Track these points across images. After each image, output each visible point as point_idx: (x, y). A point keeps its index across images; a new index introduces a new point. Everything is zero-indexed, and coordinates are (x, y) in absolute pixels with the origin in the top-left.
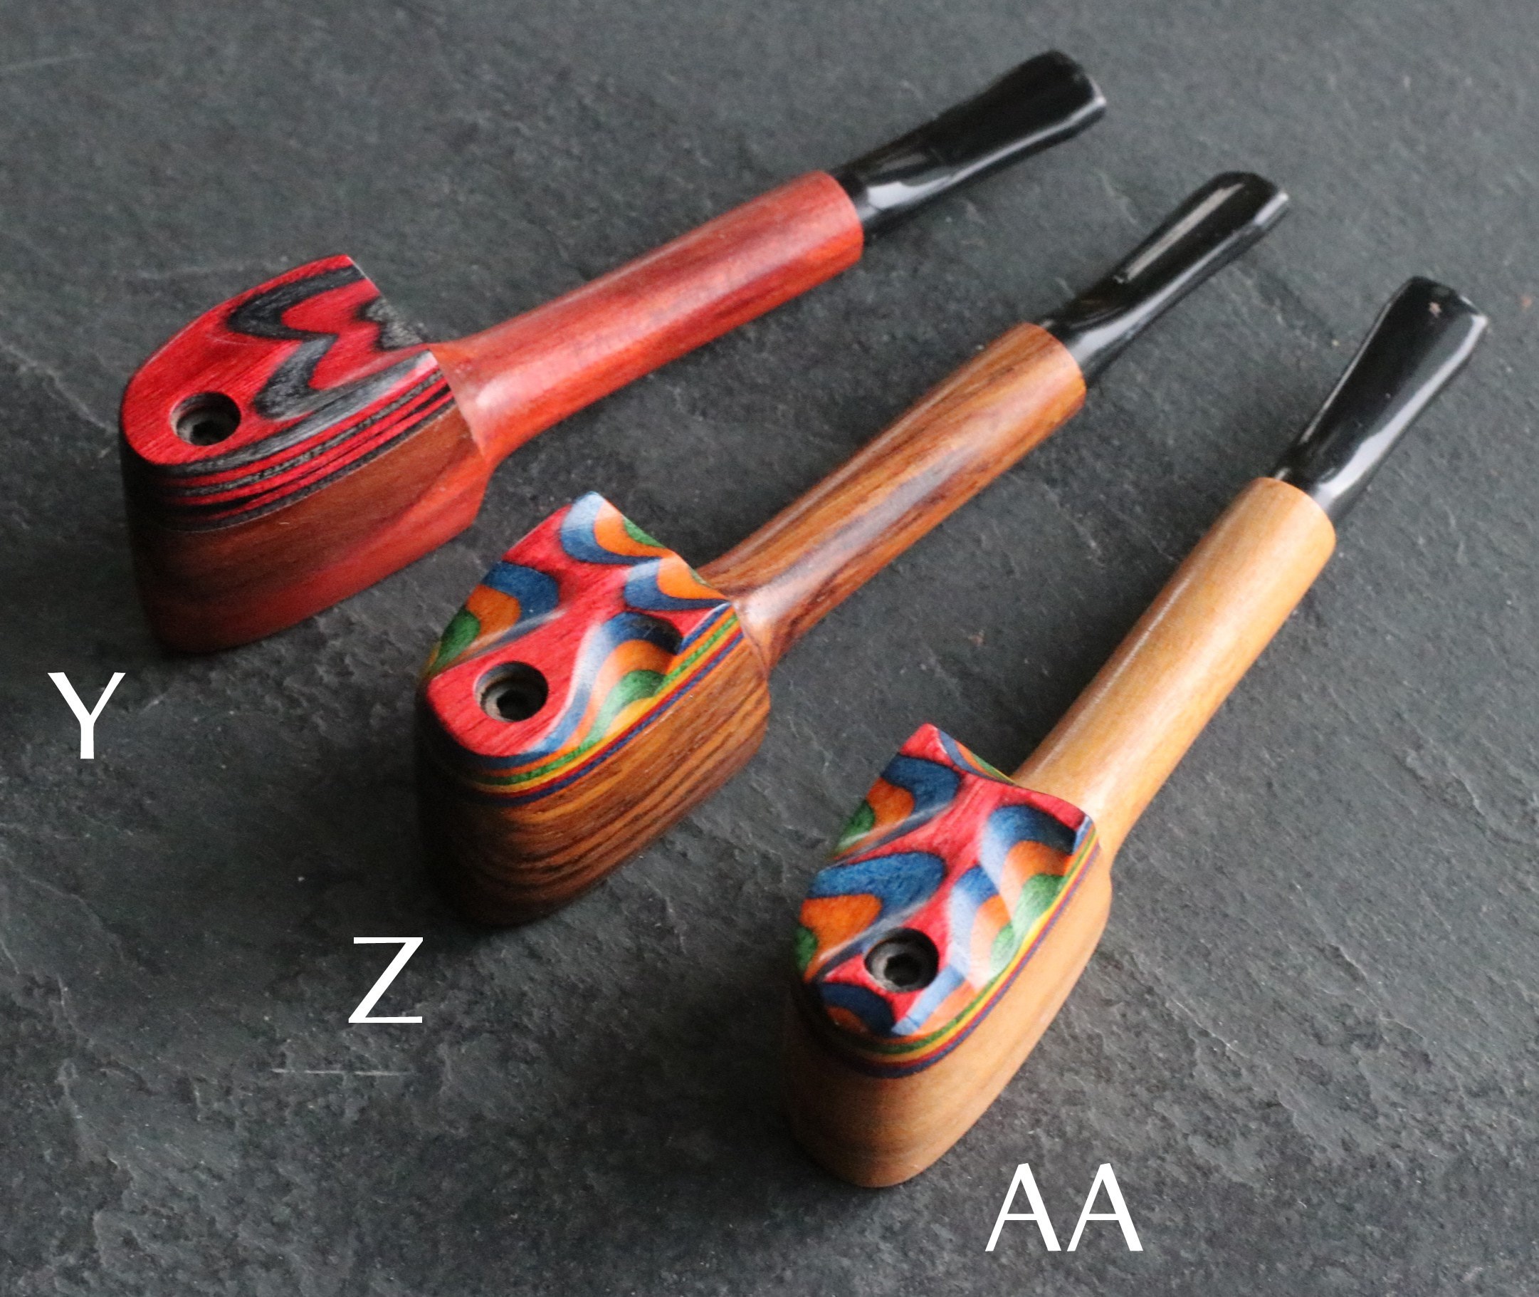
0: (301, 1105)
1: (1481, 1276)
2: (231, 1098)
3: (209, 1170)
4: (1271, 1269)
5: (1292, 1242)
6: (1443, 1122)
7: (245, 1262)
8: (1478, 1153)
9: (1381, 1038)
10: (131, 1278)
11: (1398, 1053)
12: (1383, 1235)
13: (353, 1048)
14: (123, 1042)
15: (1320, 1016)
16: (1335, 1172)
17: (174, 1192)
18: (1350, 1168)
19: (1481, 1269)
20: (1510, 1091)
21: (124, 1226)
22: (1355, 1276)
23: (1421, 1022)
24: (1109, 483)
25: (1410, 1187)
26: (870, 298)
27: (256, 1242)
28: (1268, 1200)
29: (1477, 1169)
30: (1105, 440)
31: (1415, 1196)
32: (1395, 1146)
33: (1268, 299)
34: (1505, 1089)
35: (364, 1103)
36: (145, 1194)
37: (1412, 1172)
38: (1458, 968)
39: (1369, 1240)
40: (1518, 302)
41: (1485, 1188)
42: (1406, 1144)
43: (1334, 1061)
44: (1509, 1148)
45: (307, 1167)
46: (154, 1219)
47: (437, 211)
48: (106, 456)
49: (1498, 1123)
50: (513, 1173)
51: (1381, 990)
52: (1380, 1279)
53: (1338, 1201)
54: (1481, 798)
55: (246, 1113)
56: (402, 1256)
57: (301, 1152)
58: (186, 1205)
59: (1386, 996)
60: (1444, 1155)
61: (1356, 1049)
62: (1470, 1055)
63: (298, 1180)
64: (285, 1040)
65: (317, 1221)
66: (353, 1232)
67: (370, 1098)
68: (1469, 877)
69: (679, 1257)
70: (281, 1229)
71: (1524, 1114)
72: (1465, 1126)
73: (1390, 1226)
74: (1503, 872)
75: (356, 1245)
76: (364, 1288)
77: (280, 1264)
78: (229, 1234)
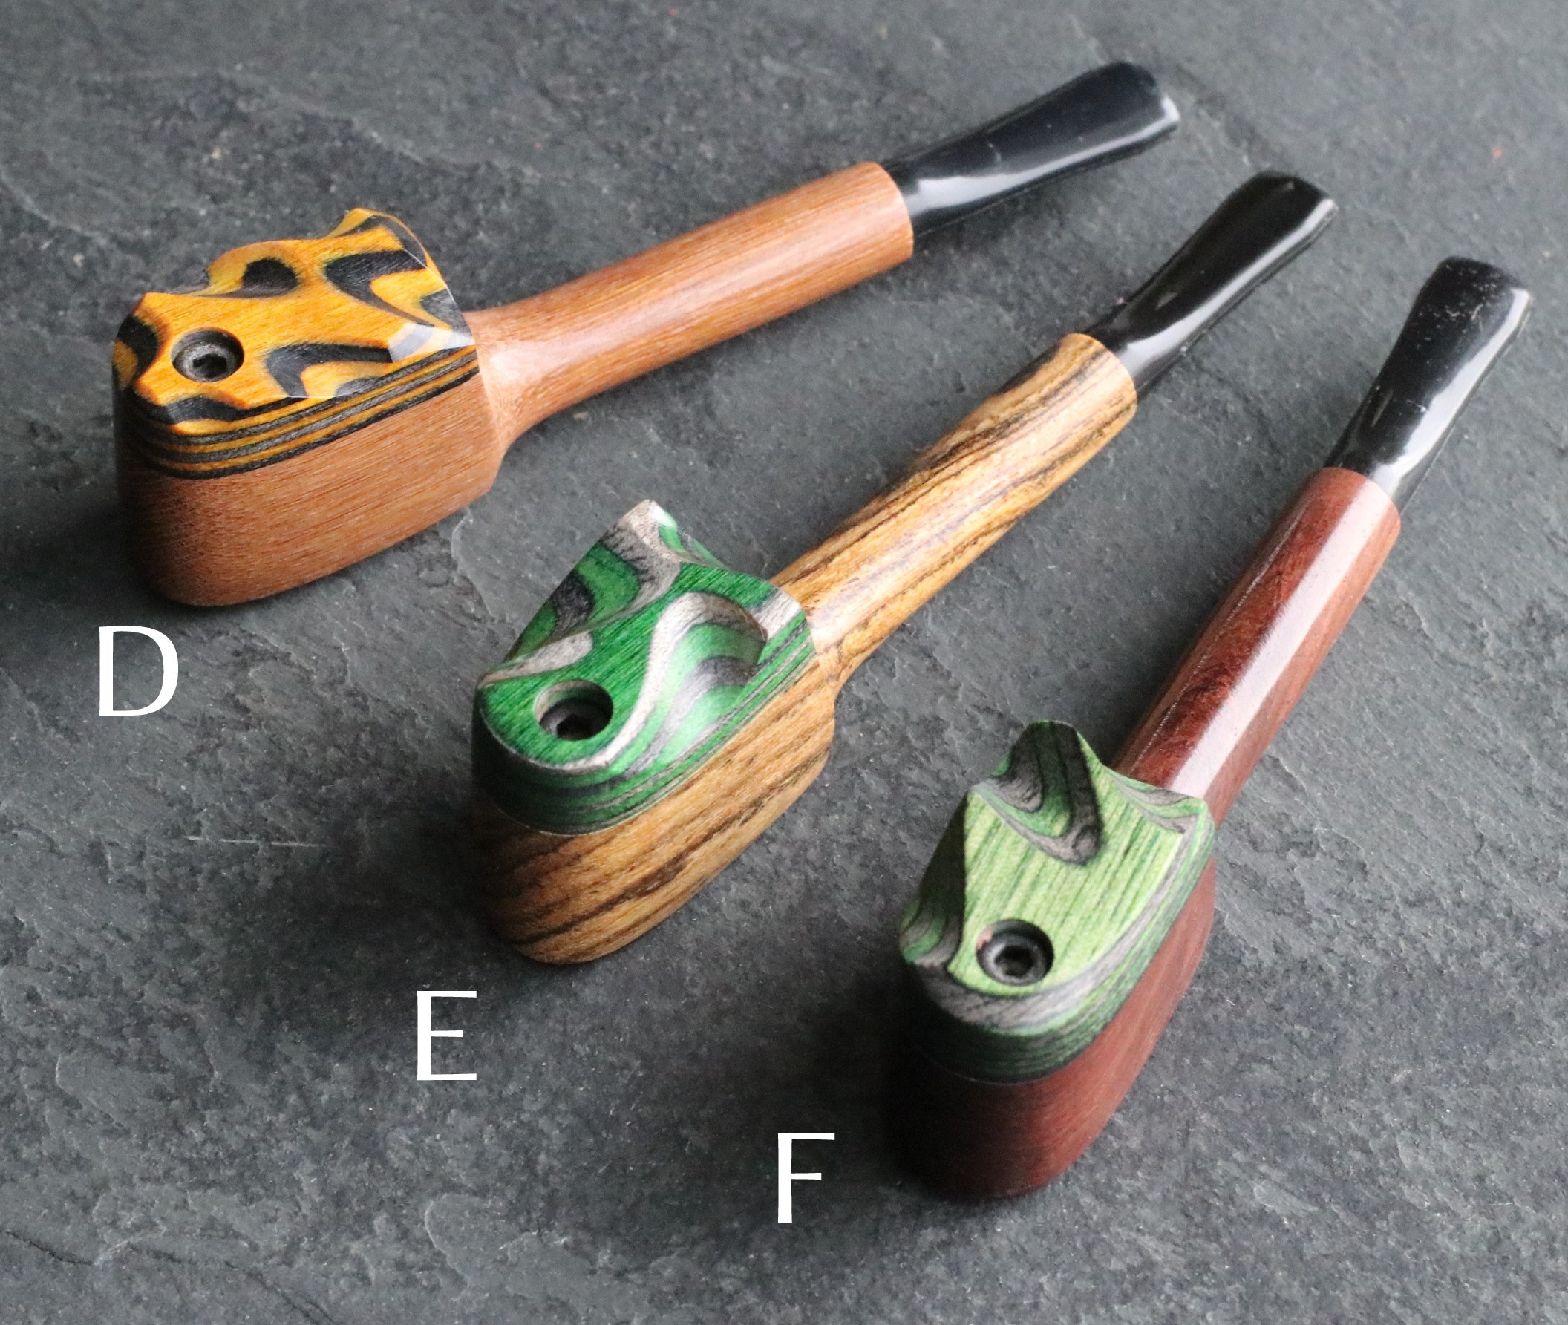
0: (213, 875)
1: (1410, 1078)
2: (144, 862)
3: (118, 931)
4: (1197, 1063)
5: (1219, 1038)
6: (1376, 928)
7: (151, 1020)
8: (1411, 959)
9: (1318, 847)
10: (33, 1032)
11: (1334, 861)
12: (1312, 1035)
13: (270, 819)
14: (38, 806)
15: (1256, 824)
16: (1265, 974)
17: (82, 951)
18: (1281, 970)
19: (1410, 1071)
20: (1447, 902)
21: (28, 981)
22: (1283, 1074)
23: (1358, 832)
24: (1065, 309)
25: (1341, 990)
26: (831, 125)
27: (162, 1002)
28: (1197, 997)
29: (1410, 976)
30: (1064, 268)
31: (1346, 999)
32: (1328, 950)
33: (1235, 140)
34: (1443, 901)
35: (280, 872)
36: (52, 951)
37: (1343, 977)
38: (1399, 783)
39: (1297, 1039)
40: (1488, 152)
41: (1418, 994)
42: (1338, 945)
43: (1268, 866)
44: (1443, 957)
45: (217, 930)
46: (60, 976)
47: (396, 28)
48: (49, 248)
49: (1434, 932)
50: (426, 945)
51: (1321, 802)
52: (1306, 1077)
53: (1267, 1000)
54: (1429, 621)
55: (157, 878)
56: (310, 1020)
57: (212, 918)
58: (92, 964)
59: (1325, 807)
60: (1377, 960)
61: (1292, 856)
62: (1409, 866)
63: (208, 944)
64: (201, 810)
65: (225, 984)
66: (261, 994)
67: (285, 867)
68: (1414, 697)
69: (592, 1031)
70: (188, 991)
71: (1460, 924)
72: (1400, 934)
73: (1320, 1027)
74: (1449, 693)
75: (265, 1008)
76: (270, 1049)
77: (185, 1023)
78: (134, 994)
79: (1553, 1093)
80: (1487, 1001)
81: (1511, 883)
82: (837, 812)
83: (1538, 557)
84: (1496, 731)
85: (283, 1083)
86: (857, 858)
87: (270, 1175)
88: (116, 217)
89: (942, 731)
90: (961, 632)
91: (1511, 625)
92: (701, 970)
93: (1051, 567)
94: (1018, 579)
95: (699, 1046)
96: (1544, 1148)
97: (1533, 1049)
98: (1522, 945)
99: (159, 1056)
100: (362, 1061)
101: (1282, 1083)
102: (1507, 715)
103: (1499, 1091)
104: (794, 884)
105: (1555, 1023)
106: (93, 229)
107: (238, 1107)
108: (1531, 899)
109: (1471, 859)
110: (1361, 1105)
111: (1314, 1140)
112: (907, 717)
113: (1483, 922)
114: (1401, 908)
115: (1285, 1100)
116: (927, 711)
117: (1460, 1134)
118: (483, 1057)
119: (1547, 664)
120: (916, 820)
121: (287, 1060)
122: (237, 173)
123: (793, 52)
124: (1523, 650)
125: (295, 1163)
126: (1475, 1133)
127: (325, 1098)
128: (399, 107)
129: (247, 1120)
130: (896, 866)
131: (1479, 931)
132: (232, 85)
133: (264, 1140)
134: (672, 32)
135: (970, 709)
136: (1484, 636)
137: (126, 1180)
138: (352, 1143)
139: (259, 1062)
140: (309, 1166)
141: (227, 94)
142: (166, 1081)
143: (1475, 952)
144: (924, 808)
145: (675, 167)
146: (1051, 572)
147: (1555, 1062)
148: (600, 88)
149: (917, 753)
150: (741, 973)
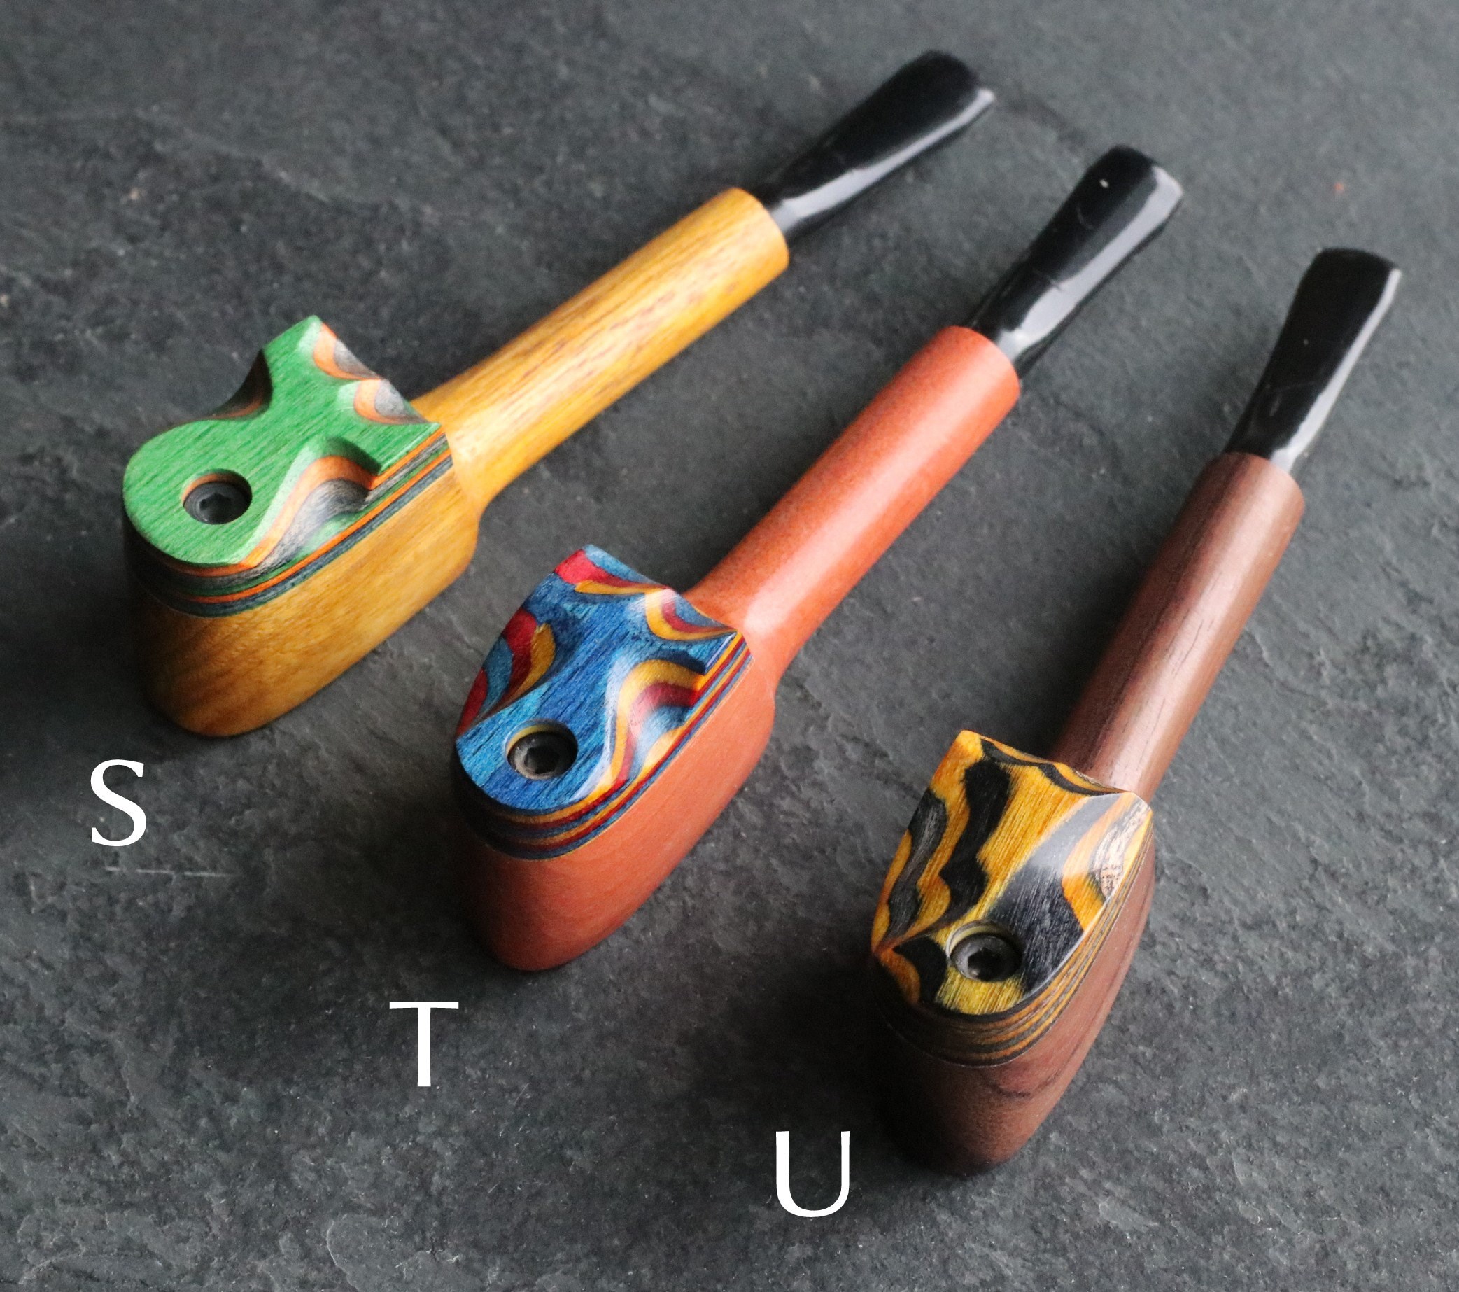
0: (131, 902)
1: (1246, 1096)
2: (65, 893)
3: (41, 961)
6: (1217, 952)
7: (70, 1047)
8: (1249, 982)
9: (1163, 872)
11: (1178, 886)
12: (1154, 1055)
13: (184, 851)
17: (6, 980)
18: (1126, 992)
19: (1245, 1090)
20: (1282, 925)
22: (1127, 1095)
23: (1201, 857)
25: (1182, 1011)
26: (713, 163)
27: (82, 1029)
29: (1247, 998)
31: (1187, 1018)
32: (1171, 973)
34: (1278, 923)
35: (192, 903)
37: (1185, 1000)
38: (1239, 808)
39: (1142, 1061)
40: (1331, 187)
41: (1254, 1014)
42: (1181, 970)
44: (1278, 978)
45: (133, 956)
47: (304, 69)
49: (1270, 954)
50: (329, 972)
51: (1166, 828)
52: (1149, 1097)
53: (1113, 1022)
54: (1270, 650)
55: (78, 909)
56: (220, 1047)
57: (129, 946)
58: (16, 991)
59: (1168, 830)
60: (1216, 982)
62: (1247, 891)
63: (125, 972)
65: (140, 1011)
66: (174, 1021)
67: (197, 897)
68: (1255, 724)
69: (483, 1056)
70: (106, 1018)
71: (1296, 948)
72: (1238, 957)
73: (1161, 1048)
74: (1288, 721)
75: (177, 1035)
76: (182, 1075)
77: (103, 1051)
78: (57, 1021)
79: (1379, 1110)
80: (1319, 1021)
81: (1343, 906)
82: (713, 840)
83: (1373, 587)
84: (1330, 757)
85: (194, 1107)
86: (732, 885)
87: (183, 1197)
88: (39, 258)
89: (812, 760)
90: (831, 663)
91: (1347, 654)
92: (586, 995)
93: (916, 599)
94: (885, 611)
95: (583, 1069)
96: (1370, 1164)
97: (1361, 1068)
98: (1352, 967)
99: (79, 1081)
100: (269, 1085)
101: (1126, 1102)
102: (1342, 742)
103: (1329, 1109)
104: (673, 911)
105: (1382, 1043)
106: (19, 269)
107: (153, 1131)
108: (1361, 921)
109: (1306, 883)
110: (1199, 1123)
111: (1156, 1157)
112: (779, 748)
113: (1317, 945)
114: (1240, 932)
115: (1129, 1119)
116: (798, 740)
117: (1292, 1151)
118: (381, 1081)
119: (1380, 692)
120: (787, 848)
121: (199, 1085)
122: (154, 214)
123: (678, 91)
124: (1358, 678)
125: (205, 1184)
126: (1305, 1150)
127: (233, 1121)
128: (306, 147)
129: (161, 1143)
130: (768, 893)
131: (1312, 954)
132: (149, 126)
133: (178, 1162)
134: (563, 72)
135: (838, 739)
136: (1322, 664)
137: (48, 1201)
138: (259, 1164)
139: (173, 1087)
140: (219, 1187)
141: (145, 135)
142: (85, 1105)
143: (1308, 973)
144: (795, 836)
145: (565, 206)
146: (915, 604)
147: (1382, 1080)
148: (496, 128)
149: (788, 782)
150: (622, 997)
